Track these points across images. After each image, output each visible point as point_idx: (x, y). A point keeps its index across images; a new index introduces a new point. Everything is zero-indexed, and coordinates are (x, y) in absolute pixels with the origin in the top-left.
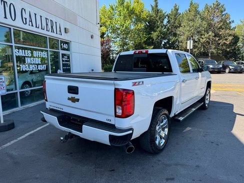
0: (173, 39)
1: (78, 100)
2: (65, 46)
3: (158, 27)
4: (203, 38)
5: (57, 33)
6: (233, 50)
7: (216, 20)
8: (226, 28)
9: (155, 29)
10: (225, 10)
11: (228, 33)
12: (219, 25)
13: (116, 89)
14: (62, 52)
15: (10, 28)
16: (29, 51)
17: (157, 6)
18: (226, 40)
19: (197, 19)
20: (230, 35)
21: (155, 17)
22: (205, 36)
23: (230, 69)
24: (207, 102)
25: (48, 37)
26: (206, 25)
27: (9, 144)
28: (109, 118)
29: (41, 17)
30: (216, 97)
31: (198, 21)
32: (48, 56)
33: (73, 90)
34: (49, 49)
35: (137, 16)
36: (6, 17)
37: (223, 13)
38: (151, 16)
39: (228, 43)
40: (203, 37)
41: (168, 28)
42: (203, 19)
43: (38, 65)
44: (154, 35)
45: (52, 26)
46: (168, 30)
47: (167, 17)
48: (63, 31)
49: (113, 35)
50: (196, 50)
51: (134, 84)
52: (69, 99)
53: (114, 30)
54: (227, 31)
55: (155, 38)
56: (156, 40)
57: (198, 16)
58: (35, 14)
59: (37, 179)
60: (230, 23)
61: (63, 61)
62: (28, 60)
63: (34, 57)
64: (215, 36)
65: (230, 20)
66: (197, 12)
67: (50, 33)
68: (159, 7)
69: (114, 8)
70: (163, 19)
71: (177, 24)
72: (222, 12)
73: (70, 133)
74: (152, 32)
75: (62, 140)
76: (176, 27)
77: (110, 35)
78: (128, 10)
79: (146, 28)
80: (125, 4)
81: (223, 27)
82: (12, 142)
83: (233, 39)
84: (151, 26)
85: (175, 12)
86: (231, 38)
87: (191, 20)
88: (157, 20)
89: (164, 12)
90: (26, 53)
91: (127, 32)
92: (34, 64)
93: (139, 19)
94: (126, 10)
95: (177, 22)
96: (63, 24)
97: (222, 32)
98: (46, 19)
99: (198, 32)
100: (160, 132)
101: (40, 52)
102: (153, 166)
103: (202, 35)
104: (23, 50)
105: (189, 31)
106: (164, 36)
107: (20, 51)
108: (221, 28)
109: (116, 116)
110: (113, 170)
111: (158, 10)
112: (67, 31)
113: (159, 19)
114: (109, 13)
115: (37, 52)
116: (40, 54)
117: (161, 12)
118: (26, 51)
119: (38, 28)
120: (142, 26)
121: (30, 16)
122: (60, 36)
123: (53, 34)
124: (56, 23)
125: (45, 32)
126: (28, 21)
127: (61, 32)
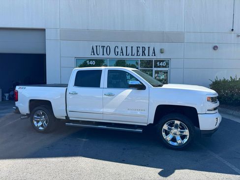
14: (154, 69)
15: (107, 60)
25: (139, 60)
29: (132, 47)
36: (103, 55)
45: (144, 50)
48: (158, 52)
58: (127, 47)
96: (159, 46)
112: (163, 52)
119: (129, 55)
121: (122, 49)
122: (154, 57)
123: (144, 57)
124: (149, 48)
125: (135, 57)
126: (119, 53)
127: (154, 53)
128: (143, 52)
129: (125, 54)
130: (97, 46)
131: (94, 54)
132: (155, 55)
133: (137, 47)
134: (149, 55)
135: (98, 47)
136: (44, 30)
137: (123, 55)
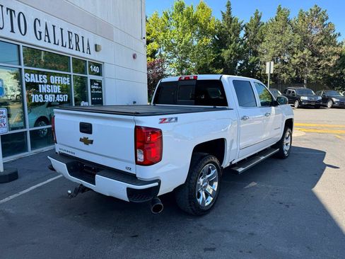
0: (252, 59)
1: (91, 142)
2: (96, 69)
3: (231, 43)
4: (294, 58)
5: (83, 52)
6: (339, 75)
7: (315, 32)
8: (329, 44)
9: (227, 45)
10: (327, 18)
11: (331, 51)
12: (319, 40)
13: (136, 127)
14: (90, 77)
15: (19, 46)
16: (45, 76)
17: (229, 13)
18: (329, 60)
19: (287, 31)
20: (335, 54)
21: (226, 29)
22: (299, 55)
23: (334, 103)
24: (286, 148)
25: (71, 56)
26: (299, 40)
27: (7, 199)
28: (129, 165)
29: (62, 29)
30: (304, 141)
31: (289, 34)
32: (70, 82)
33: (86, 128)
34: (72, 74)
35: (201, 27)
36: (12, 31)
37: (325, 23)
38: (222, 27)
39: (331, 65)
40: (295, 56)
41: (246, 44)
42: (296, 31)
43: (56, 95)
44: (226, 54)
45: (78, 42)
46: (245, 46)
47: (244, 28)
48: (92, 48)
49: (169, 54)
50: (285, 74)
51: (163, 121)
52: (81, 140)
53: (170, 48)
54: (331, 48)
55: (226, 58)
56: (228, 60)
57: (289, 27)
59: (34, 244)
60: (335, 36)
61: (92, 89)
62: (43, 89)
63: (51, 84)
64: (313, 55)
65: (335, 33)
66: (287, 22)
67: (74, 52)
68: (233, 15)
69: (169, 16)
70: (239, 32)
71: (258, 38)
72: (323, 21)
73: (82, 185)
74: (223, 50)
75: (69, 194)
76: (258, 43)
77: (163, 53)
78: (188, 18)
79: (214, 44)
80: (185, 10)
81: (324, 42)
82: (11, 197)
83: (339, 59)
84: (221, 41)
85: (255, 21)
86: (335, 58)
87: (278, 33)
88: (229, 33)
89: (239, 21)
90: (40, 79)
91: (187, 49)
92: (51, 93)
93: (204, 32)
94: (185, 18)
95: (258, 35)
96: (93, 40)
97: (322, 50)
98: (69, 32)
99: (289, 50)
100: (205, 187)
101: (59, 78)
102: (190, 232)
103: (293, 53)
104: (36, 75)
105: (275, 48)
106: (240, 54)
107: (32, 75)
108: (321, 43)
109: (137, 163)
110: (136, 236)
111: (231, 19)
112: (98, 49)
113: (233, 31)
114: (163, 23)
115: (56, 77)
116: (59, 80)
117: (236, 21)
118: (40, 76)
119: (58, 44)
120: (208, 41)
121: (46, 28)
122: (88, 56)
123: (78, 53)
124: (83, 38)
125: (67, 50)
126: (43, 36)
127: (89, 49)
132: (90, 53)
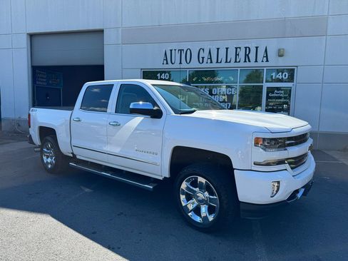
2: (283, 76)
14: (266, 85)
15: (186, 71)
16: (207, 89)
25: (239, 69)
32: (236, 92)
34: (238, 84)
36: (181, 63)
45: (248, 53)
48: (272, 54)
58: (218, 49)
61: (269, 97)
63: (213, 95)
67: (242, 64)
112: (279, 54)
115: (219, 89)
119: (221, 62)
121: (210, 53)
122: (265, 64)
123: (248, 64)
124: (257, 48)
125: (233, 64)
126: (205, 60)
127: (267, 57)
128: (247, 56)
129: (214, 59)
130: (171, 50)
131: (167, 63)
132: (267, 61)
133: (236, 48)
134: (256, 61)
135: (173, 51)
136: (102, 31)
137: (211, 62)
